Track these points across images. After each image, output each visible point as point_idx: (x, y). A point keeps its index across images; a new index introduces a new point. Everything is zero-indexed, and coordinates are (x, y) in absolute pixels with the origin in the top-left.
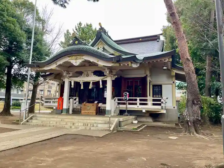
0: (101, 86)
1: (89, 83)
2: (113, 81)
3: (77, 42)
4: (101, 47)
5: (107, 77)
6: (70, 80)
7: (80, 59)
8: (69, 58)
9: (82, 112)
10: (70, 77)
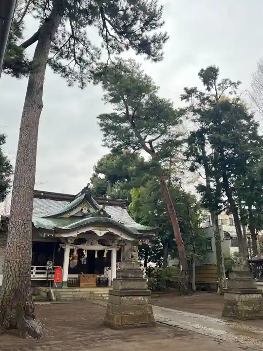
0: (105, 256)
1: (94, 251)
2: (117, 251)
3: (102, 213)
4: (85, 209)
5: (112, 248)
6: (72, 248)
7: (105, 230)
8: (93, 228)
9: (81, 284)
10: (73, 244)
